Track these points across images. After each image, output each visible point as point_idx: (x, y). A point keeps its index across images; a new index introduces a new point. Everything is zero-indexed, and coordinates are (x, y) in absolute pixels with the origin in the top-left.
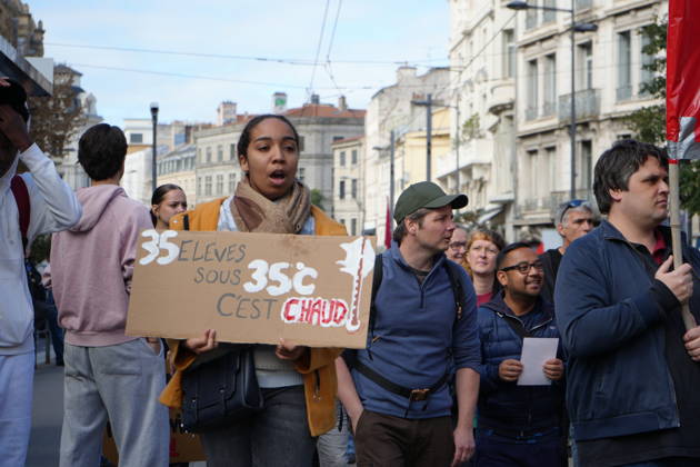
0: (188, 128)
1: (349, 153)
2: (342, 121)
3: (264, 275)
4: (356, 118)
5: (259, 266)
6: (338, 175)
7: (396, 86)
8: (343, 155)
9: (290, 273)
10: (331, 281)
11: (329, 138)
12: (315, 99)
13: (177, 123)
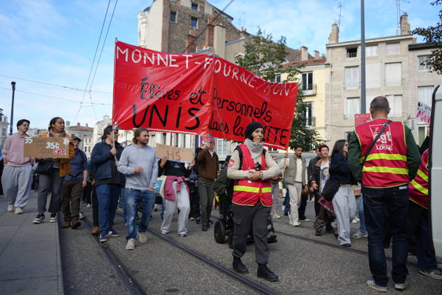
0: (39, 130)
1: (88, 139)
2: (86, 131)
3: (50, 145)
4: (91, 130)
5: (49, 143)
6: (85, 146)
7: (103, 121)
8: (86, 140)
9: (55, 144)
10: (62, 146)
11: (82, 135)
12: (79, 124)
13: (35, 129)
